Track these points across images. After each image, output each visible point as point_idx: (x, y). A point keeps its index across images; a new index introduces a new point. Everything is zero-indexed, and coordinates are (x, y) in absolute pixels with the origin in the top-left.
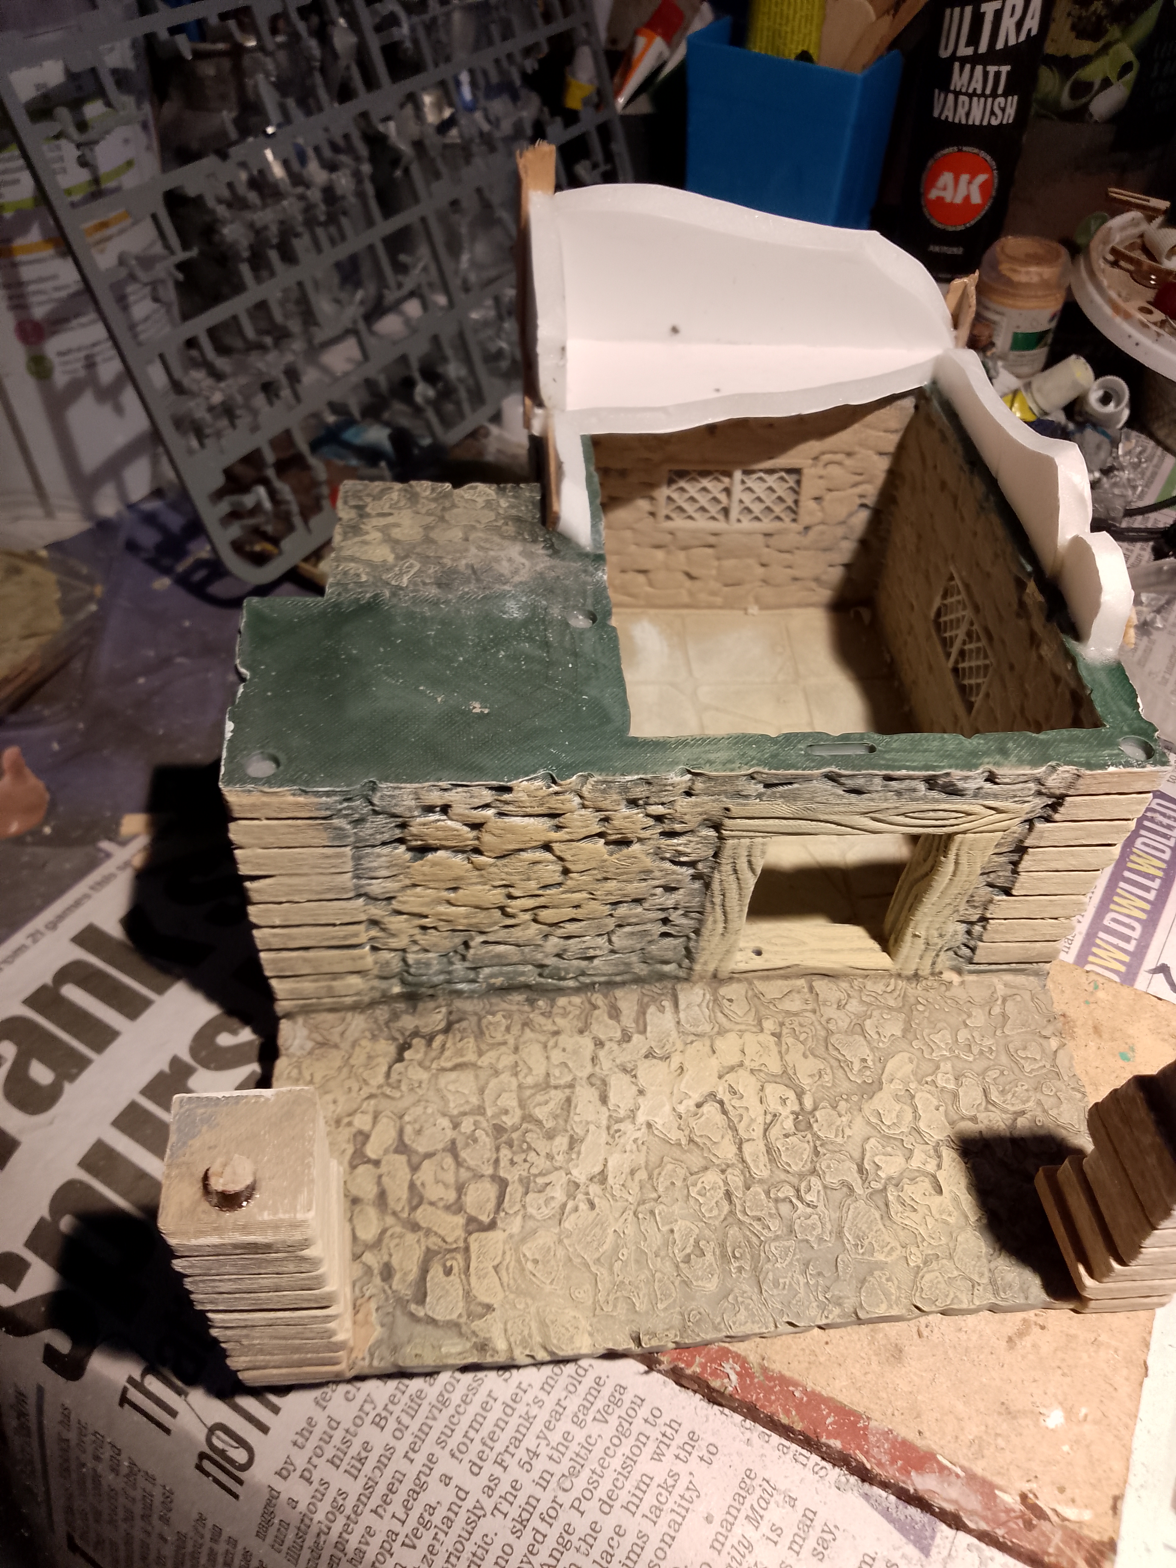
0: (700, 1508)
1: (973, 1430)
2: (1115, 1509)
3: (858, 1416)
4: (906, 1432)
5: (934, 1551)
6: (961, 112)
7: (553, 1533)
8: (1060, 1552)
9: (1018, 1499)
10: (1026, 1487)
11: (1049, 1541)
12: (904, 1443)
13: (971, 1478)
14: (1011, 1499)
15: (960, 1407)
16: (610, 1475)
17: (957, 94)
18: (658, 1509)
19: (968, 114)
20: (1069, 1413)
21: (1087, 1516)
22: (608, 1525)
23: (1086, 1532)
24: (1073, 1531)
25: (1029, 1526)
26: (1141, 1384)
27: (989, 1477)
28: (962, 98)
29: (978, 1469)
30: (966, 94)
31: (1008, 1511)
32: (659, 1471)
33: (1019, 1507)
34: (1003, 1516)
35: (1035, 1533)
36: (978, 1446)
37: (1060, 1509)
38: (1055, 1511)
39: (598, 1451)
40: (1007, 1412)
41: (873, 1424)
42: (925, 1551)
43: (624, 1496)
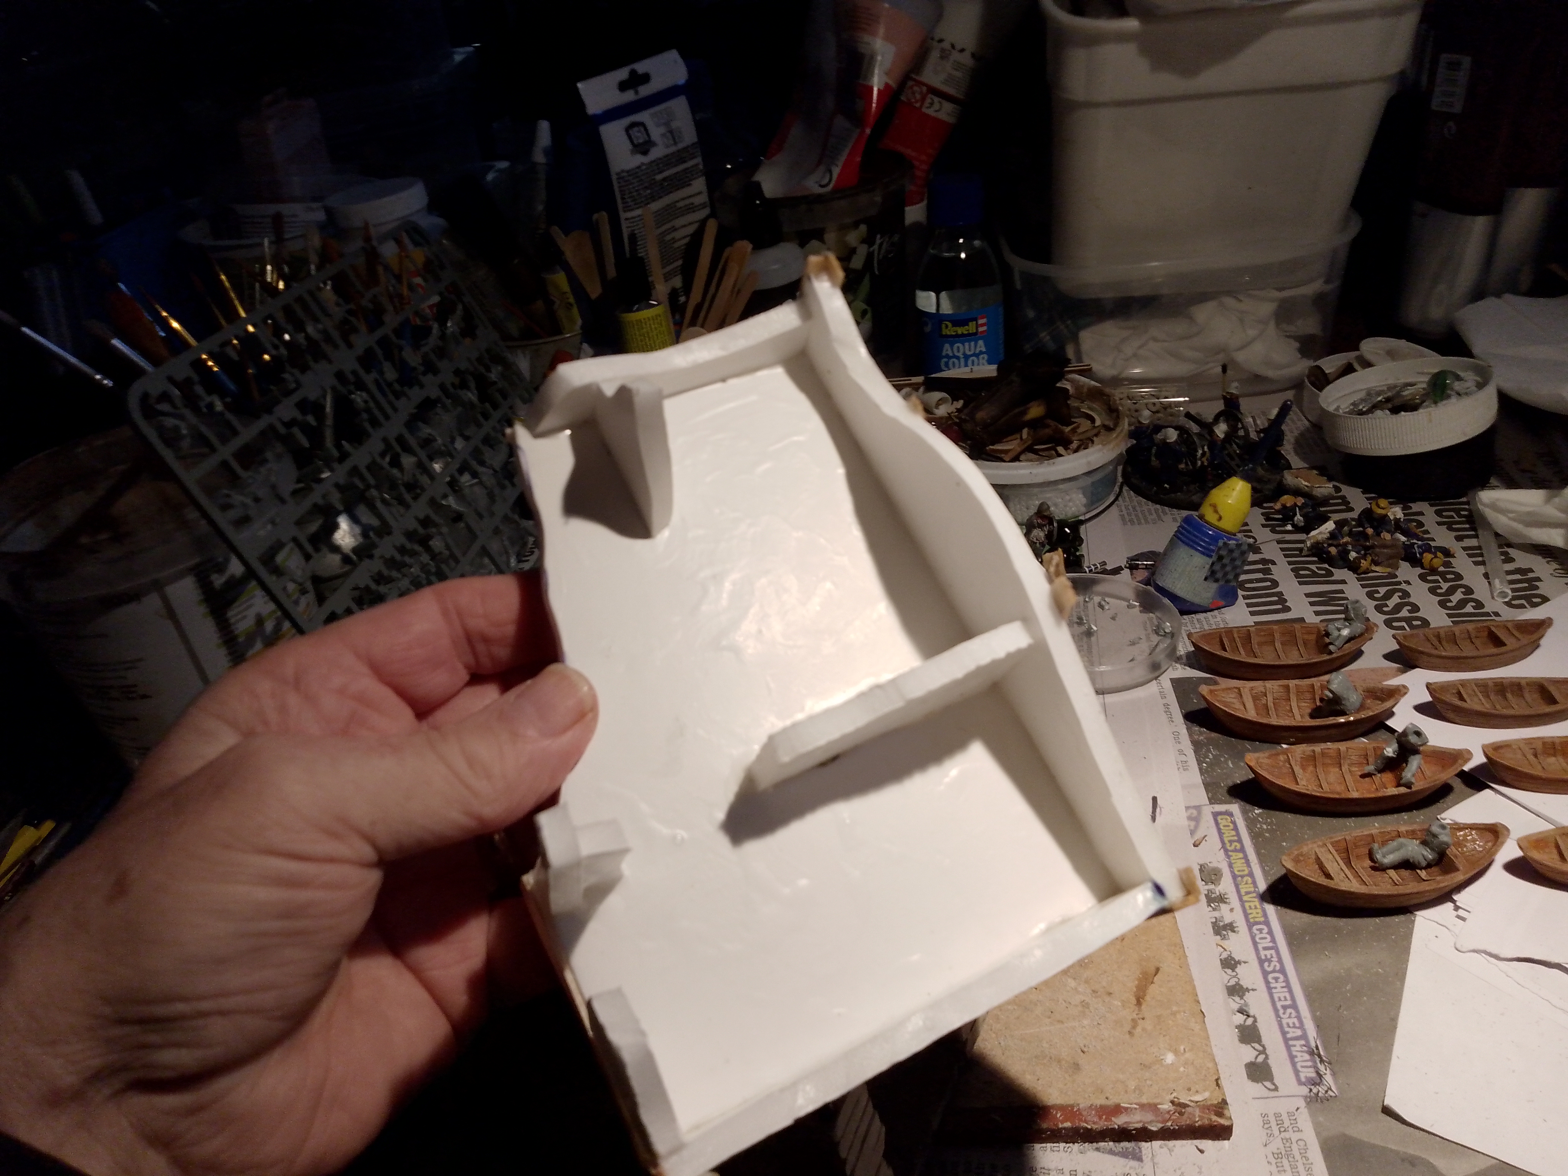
1: (1132, 1085)
2: (1218, 1085)
3: (1072, 1106)
4: (1100, 1101)
5: (1144, 1158)
8: (1201, 1118)
9: (1170, 1104)
10: (1172, 1097)
11: (1194, 1116)
12: (1101, 1107)
13: (1142, 1106)
14: (1166, 1106)
15: (1121, 1076)
20: (1176, 1052)
21: (1207, 1095)
23: (1209, 1103)
24: (1204, 1105)
25: (1181, 1114)
26: (1204, 1022)
27: (1151, 1101)
29: (1144, 1100)
31: (1168, 1112)
33: (1172, 1108)
34: (1167, 1116)
35: (1186, 1115)
36: (1138, 1089)
37: (1192, 1099)
38: (1190, 1100)
40: (1145, 1066)
41: (1081, 1106)
42: (1140, 1159)
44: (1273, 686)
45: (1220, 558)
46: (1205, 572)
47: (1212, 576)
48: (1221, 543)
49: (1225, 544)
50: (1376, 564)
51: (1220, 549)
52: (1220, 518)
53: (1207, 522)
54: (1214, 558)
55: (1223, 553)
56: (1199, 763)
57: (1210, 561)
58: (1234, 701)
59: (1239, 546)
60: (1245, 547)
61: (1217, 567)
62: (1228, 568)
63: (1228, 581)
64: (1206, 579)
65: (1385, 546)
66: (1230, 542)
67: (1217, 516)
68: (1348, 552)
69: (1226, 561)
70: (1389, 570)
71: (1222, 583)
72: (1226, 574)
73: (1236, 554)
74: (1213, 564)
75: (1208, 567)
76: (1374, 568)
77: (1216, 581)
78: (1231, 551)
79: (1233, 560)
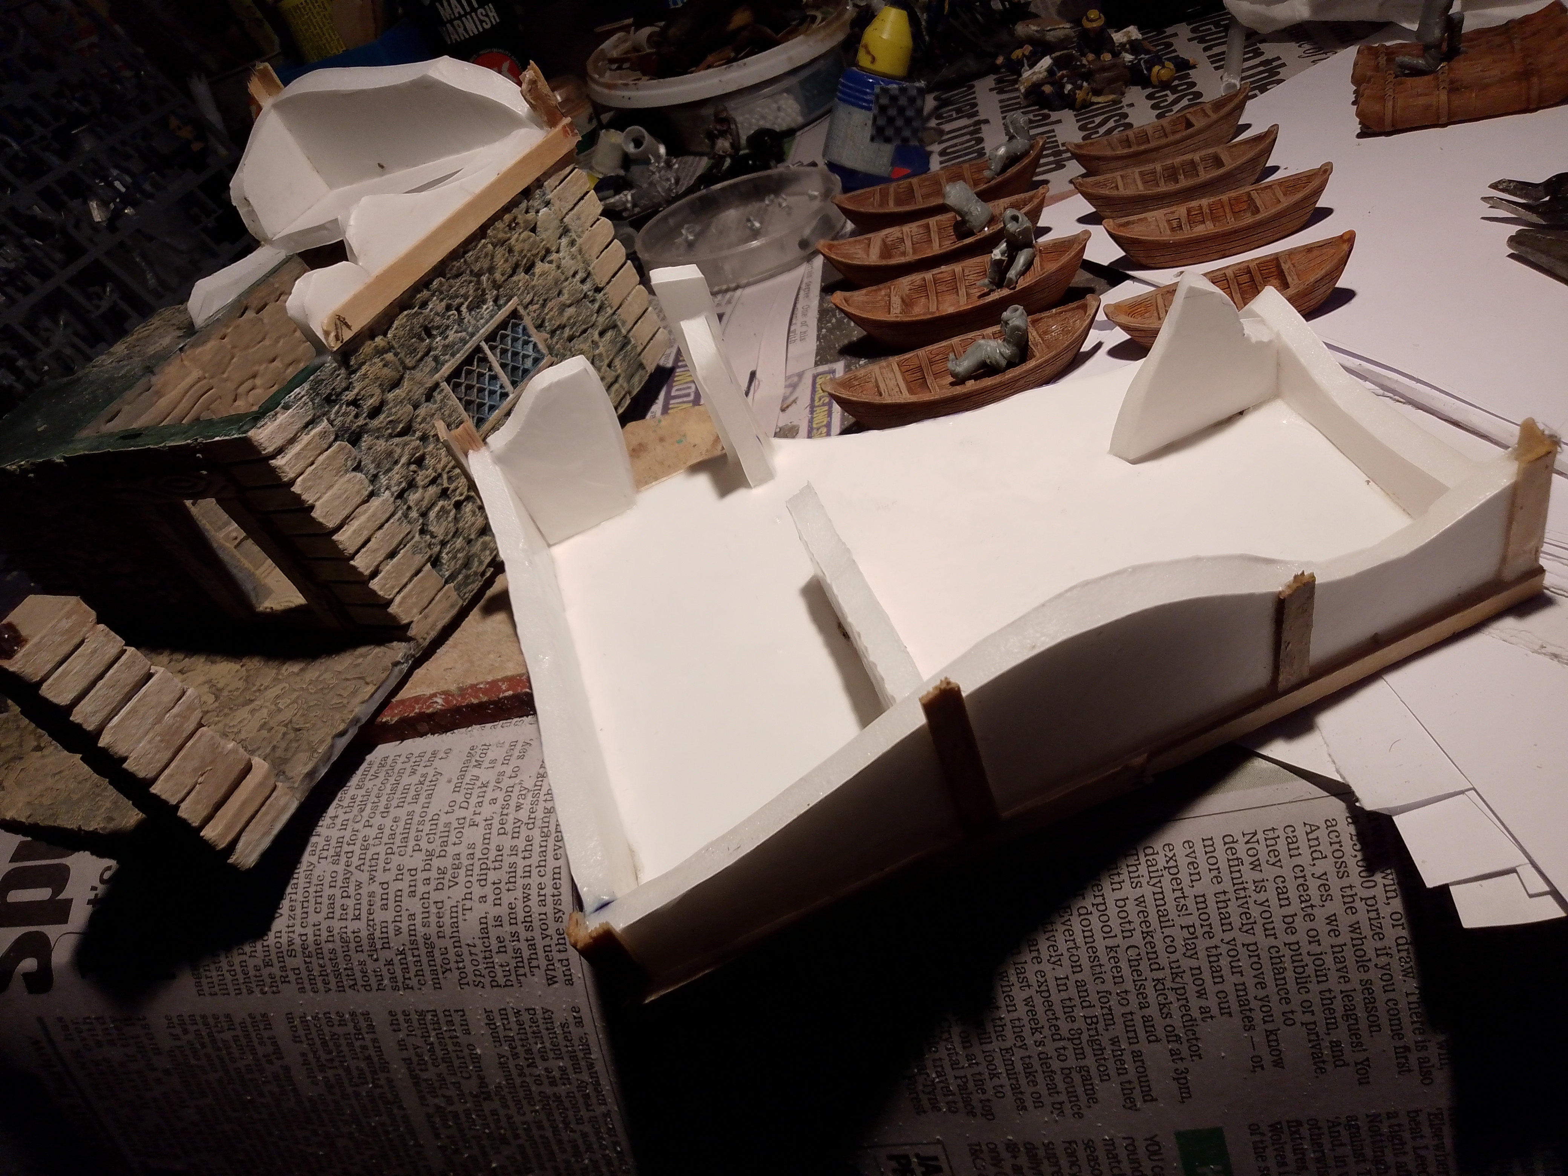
0: (443, 780)
6: (461, 30)
7: (357, 849)
16: (384, 799)
17: (451, 22)
18: (417, 797)
19: (465, 29)
22: (388, 822)
28: (456, 22)
30: (456, 19)
32: (415, 779)
39: (375, 791)
43: (394, 803)
44: (911, 229)
45: (883, 109)
46: (868, 132)
47: (879, 135)
48: (877, 90)
49: (882, 89)
50: (1097, 92)
51: (877, 97)
52: (874, 60)
53: (862, 69)
54: (875, 111)
55: (884, 101)
56: (819, 329)
57: (870, 115)
58: (860, 251)
59: (903, 90)
60: (914, 92)
61: (881, 122)
62: (899, 123)
63: (905, 140)
64: (872, 139)
65: (1104, 69)
66: (890, 86)
67: (869, 58)
68: (1063, 87)
69: (892, 112)
70: (1111, 97)
71: (897, 142)
72: (898, 131)
73: (903, 101)
74: (875, 119)
75: (870, 123)
76: (1095, 99)
77: (888, 140)
78: (894, 99)
79: (901, 110)
